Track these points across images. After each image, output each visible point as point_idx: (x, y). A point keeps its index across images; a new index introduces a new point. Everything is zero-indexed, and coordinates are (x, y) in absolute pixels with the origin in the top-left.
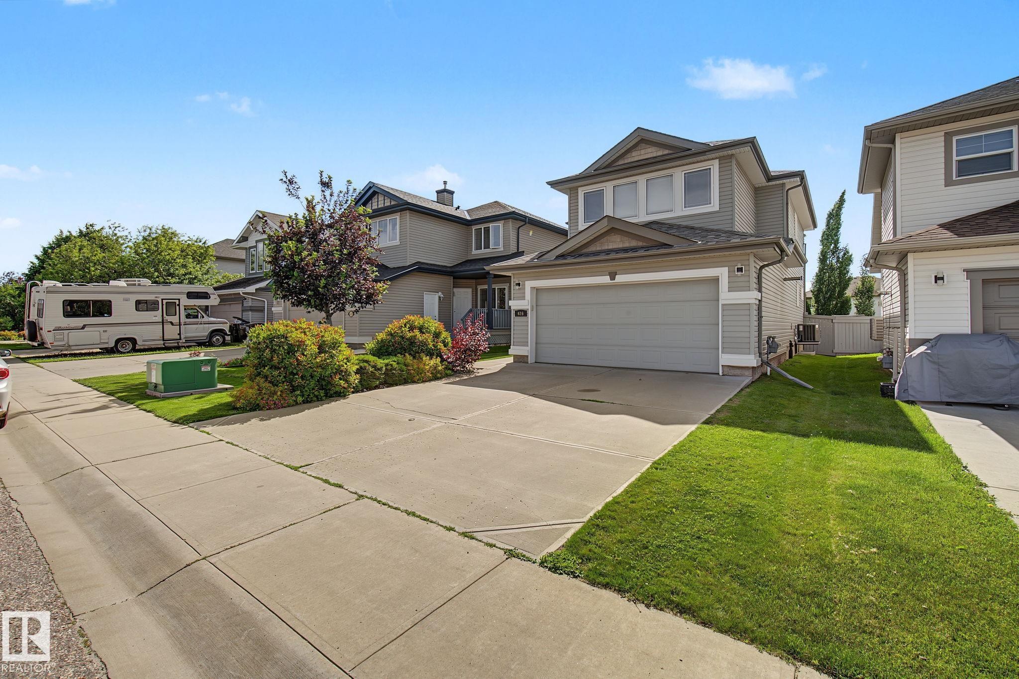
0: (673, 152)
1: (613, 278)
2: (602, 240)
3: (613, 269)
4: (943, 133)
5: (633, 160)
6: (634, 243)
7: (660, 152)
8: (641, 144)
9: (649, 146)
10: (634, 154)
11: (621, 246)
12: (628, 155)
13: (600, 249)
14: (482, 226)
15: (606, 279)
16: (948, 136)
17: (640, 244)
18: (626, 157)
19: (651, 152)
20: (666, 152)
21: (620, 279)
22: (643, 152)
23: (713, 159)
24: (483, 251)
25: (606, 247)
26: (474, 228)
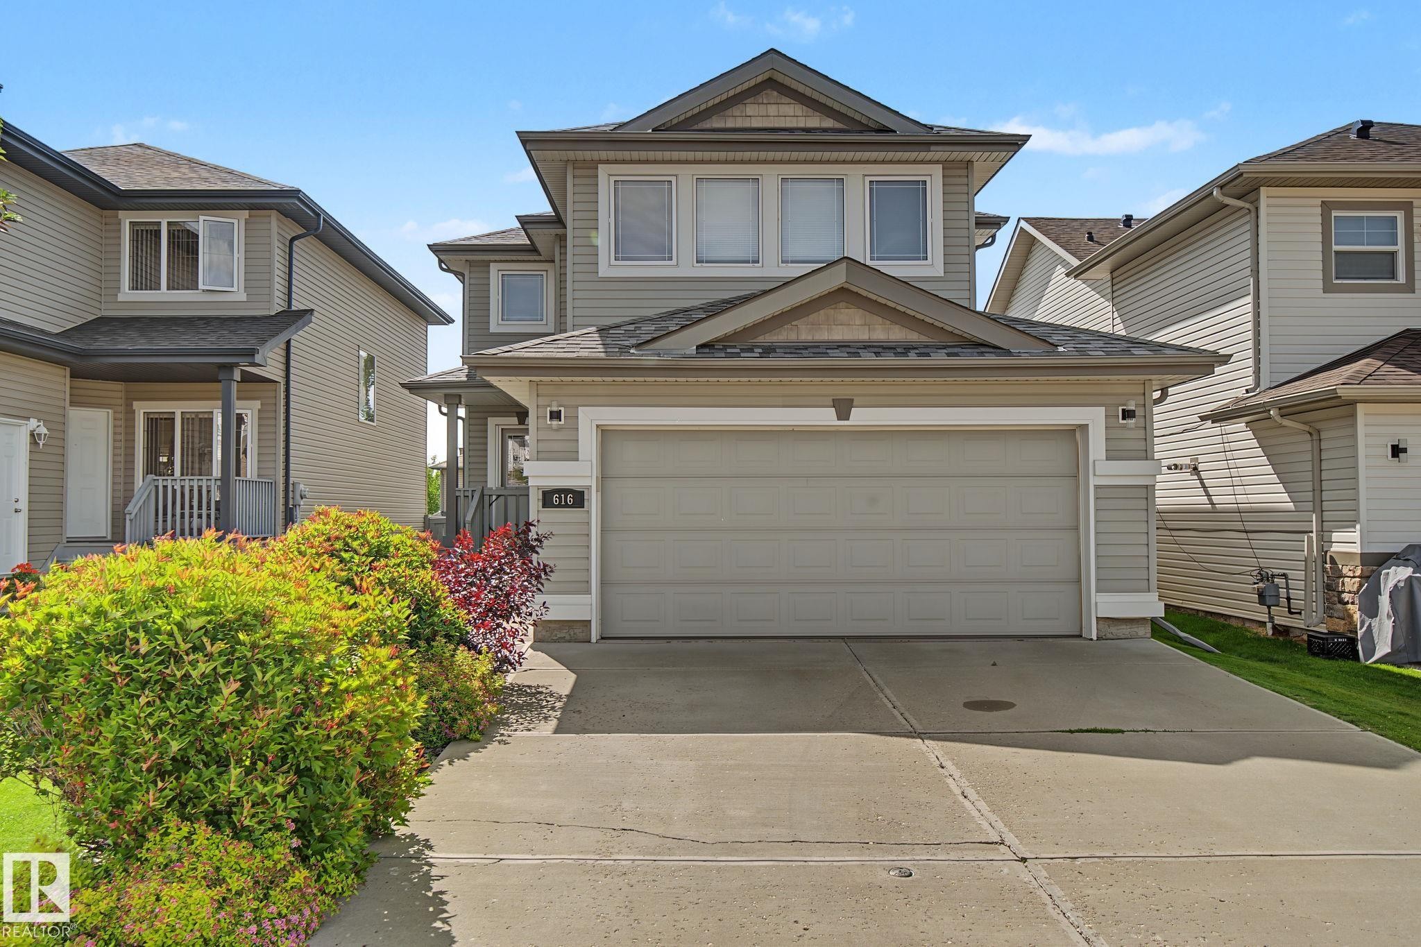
0: (845, 127)
1: (843, 414)
2: (813, 317)
3: (843, 392)
4: (1319, 202)
5: (746, 124)
6: (897, 334)
7: (815, 121)
8: (769, 91)
9: (788, 100)
10: (751, 109)
11: (863, 335)
12: (736, 111)
13: (810, 338)
14: (164, 220)
15: (826, 417)
16: (1327, 206)
17: (913, 337)
18: (729, 112)
19: (789, 115)
20: (829, 123)
21: (861, 417)
22: (772, 110)
23: (930, 162)
24: (164, 294)
25: (823, 336)
26: (127, 219)
